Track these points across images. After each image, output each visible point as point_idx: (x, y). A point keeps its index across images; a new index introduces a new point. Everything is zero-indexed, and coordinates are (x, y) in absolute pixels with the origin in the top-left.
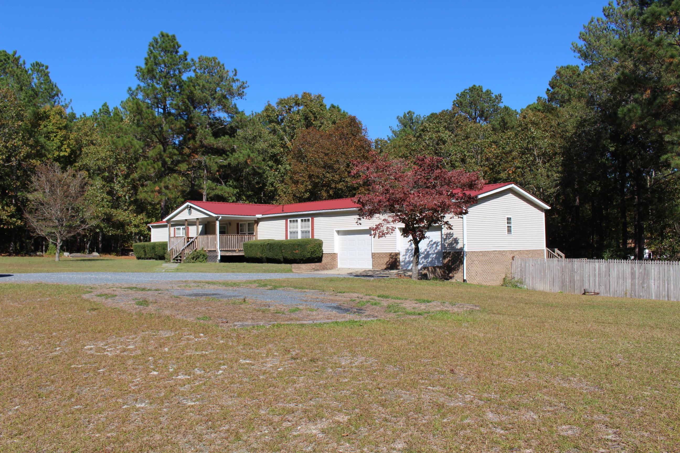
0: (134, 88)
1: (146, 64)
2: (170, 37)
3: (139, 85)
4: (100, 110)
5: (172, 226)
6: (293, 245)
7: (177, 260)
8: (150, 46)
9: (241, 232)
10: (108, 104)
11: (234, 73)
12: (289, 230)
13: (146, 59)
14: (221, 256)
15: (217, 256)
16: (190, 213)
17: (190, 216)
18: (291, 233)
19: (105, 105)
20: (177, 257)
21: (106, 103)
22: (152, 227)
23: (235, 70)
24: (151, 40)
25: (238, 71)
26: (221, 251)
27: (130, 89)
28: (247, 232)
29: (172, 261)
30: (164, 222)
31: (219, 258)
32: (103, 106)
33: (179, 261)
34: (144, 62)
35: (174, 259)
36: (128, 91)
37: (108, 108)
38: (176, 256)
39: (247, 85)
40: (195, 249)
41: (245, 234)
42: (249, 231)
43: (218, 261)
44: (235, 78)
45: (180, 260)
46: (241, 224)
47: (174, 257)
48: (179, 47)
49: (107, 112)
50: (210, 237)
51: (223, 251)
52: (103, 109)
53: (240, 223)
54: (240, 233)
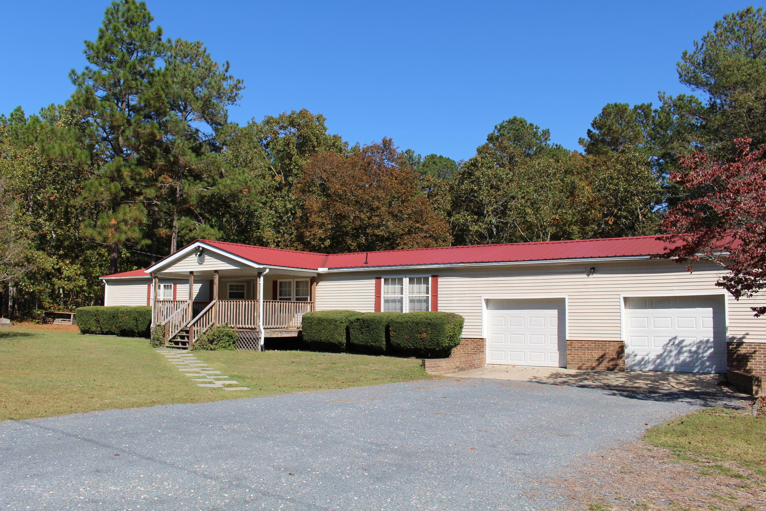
0: (79, 73)
1: (101, 38)
2: (138, 5)
3: (87, 68)
4: (12, 115)
5: (162, 280)
6: (417, 324)
7: (177, 343)
8: (107, 13)
9: (280, 295)
10: (23, 109)
11: (225, 66)
12: (382, 295)
13: (101, 31)
14: (266, 339)
15: (258, 339)
16: (201, 262)
17: (201, 266)
18: (386, 301)
19: (18, 109)
20: (174, 337)
21: (20, 107)
22: (107, 281)
23: (227, 63)
24: (110, 6)
25: (230, 65)
26: (264, 329)
27: (73, 72)
28: (293, 296)
29: (167, 344)
30: (147, 274)
31: (262, 342)
32: (16, 110)
33: (180, 345)
34: (97, 35)
35: (170, 341)
36: (70, 75)
37: (22, 113)
38: (174, 334)
39: (242, 87)
40: (211, 324)
41: (290, 299)
42: (297, 295)
43: (260, 348)
44: (227, 74)
45: (184, 343)
46: (281, 283)
47: (171, 337)
48: (150, 20)
49: (21, 119)
50: (242, 303)
51: (267, 328)
52: (16, 115)
53: (279, 281)
54: (278, 297)
